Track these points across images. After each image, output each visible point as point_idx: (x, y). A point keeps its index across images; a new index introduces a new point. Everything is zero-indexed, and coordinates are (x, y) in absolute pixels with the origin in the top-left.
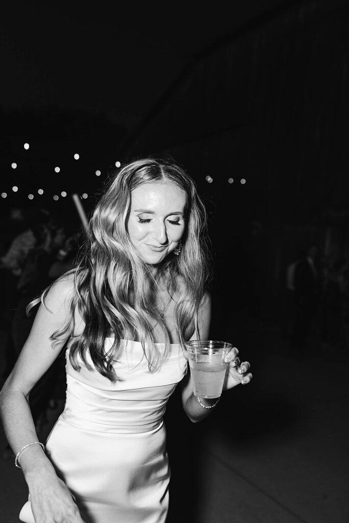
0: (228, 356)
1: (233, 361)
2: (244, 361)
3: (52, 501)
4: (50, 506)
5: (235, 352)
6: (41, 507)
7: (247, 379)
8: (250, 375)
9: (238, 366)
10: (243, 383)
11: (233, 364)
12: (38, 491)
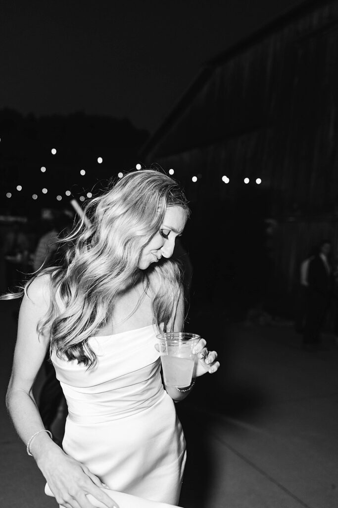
0: (196, 348)
1: (201, 353)
2: (212, 351)
3: (63, 479)
4: (63, 483)
5: (203, 343)
6: (56, 486)
7: (214, 369)
8: (218, 363)
9: (205, 357)
10: (210, 372)
11: (201, 356)
12: (50, 473)
